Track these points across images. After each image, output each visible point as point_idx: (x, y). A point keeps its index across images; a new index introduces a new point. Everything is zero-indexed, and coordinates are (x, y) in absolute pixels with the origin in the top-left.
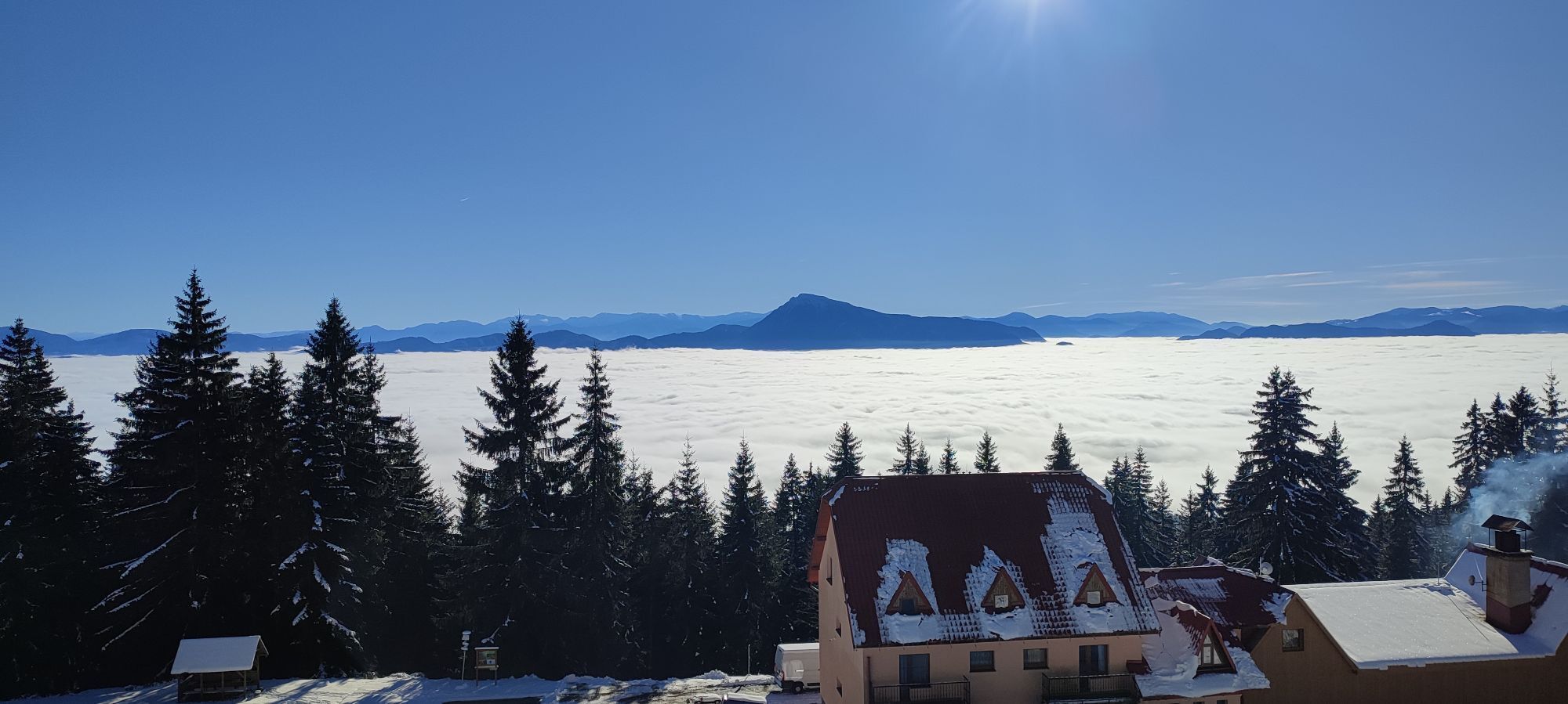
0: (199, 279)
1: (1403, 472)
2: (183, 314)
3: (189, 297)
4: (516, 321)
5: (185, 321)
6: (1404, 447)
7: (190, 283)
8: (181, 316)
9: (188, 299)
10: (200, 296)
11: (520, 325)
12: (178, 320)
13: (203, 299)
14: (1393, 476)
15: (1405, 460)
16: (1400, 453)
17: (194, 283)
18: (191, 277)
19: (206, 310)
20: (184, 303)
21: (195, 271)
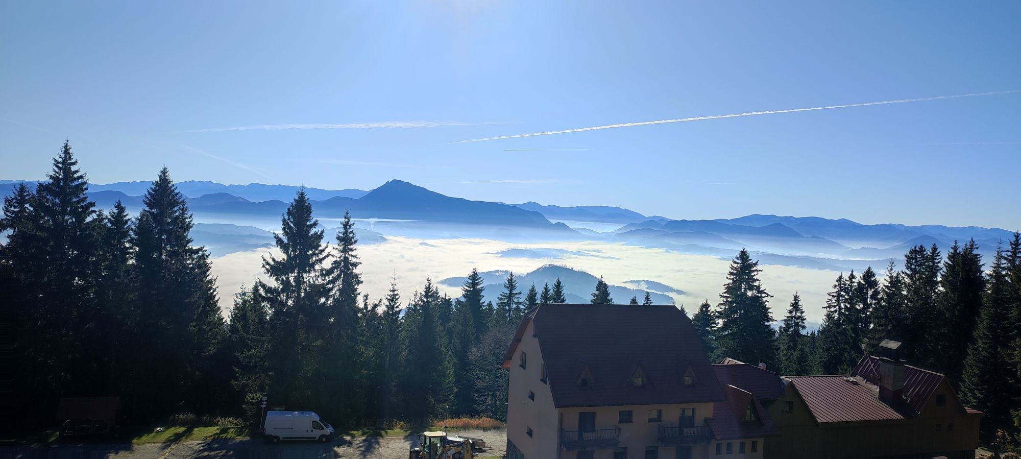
0: (70, 147)
1: (794, 313)
2: (57, 170)
3: (62, 159)
4: (300, 191)
5: (58, 175)
6: (796, 298)
7: (64, 149)
8: (55, 171)
9: (61, 160)
10: (70, 158)
11: (303, 194)
12: (52, 174)
13: (72, 161)
14: (789, 315)
15: (796, 306)
16: (794, 302)
17: (66, 151)
18: (64, 145)
19: (73, 168)
20: (58, 163)
21: (67, 141)
